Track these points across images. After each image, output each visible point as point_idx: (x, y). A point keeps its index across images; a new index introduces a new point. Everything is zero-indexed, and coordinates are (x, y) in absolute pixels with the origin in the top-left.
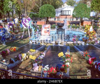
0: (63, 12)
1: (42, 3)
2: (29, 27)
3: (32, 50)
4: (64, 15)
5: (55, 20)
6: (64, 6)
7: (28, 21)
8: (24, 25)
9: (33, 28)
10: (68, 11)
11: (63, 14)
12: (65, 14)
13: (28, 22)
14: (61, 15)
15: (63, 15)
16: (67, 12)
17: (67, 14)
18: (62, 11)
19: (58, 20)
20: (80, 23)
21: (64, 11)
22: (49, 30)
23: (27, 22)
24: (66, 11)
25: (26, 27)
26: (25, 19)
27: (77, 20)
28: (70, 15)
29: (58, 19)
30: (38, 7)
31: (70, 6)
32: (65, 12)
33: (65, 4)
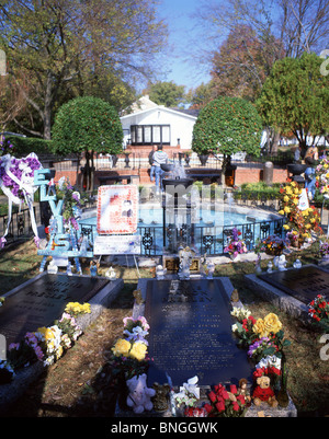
0: (140, 130)
1: (53, 91)
2: (32, 197)
3: (75, 306)
4: (144, 144)
5: (114, 165)
6: (142, 106)
7: (29, 170)
8: (11, 187)
9: (56, 202)
10: (161, 126)
11: (140, 140)
12: (148, 140)
13: (30, 174)
14: (133, 144)
15: (140, 144)
16: (156, 131)
17: (157, 139)
18: (134, 128)
19: (127, 166)
20: (223, 177)
21: (143, 127)
22: (131, 207)
23: (23, 175)
24: (151, 126)
25: (22, 197)
26: (14, 162)
27: (203, 162)
28: (169, 144)
29: (127, 162)
30: (37, 108)
31: (162, 107)
32: (148, 130)
33: (145, 99)
